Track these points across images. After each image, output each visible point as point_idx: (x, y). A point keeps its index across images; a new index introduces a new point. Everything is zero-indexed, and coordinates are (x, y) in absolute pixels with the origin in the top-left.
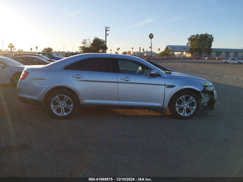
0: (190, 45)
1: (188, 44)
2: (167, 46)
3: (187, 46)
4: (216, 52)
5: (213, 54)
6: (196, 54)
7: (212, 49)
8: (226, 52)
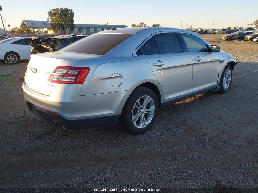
0: (50, 20)
1: (48, 19)
2: (23, 22)
3: (48, 21)
4: (79, 28)
5: (76, 30)
6: (59, 30)
7: (75, 24)
8: (87, 28)
